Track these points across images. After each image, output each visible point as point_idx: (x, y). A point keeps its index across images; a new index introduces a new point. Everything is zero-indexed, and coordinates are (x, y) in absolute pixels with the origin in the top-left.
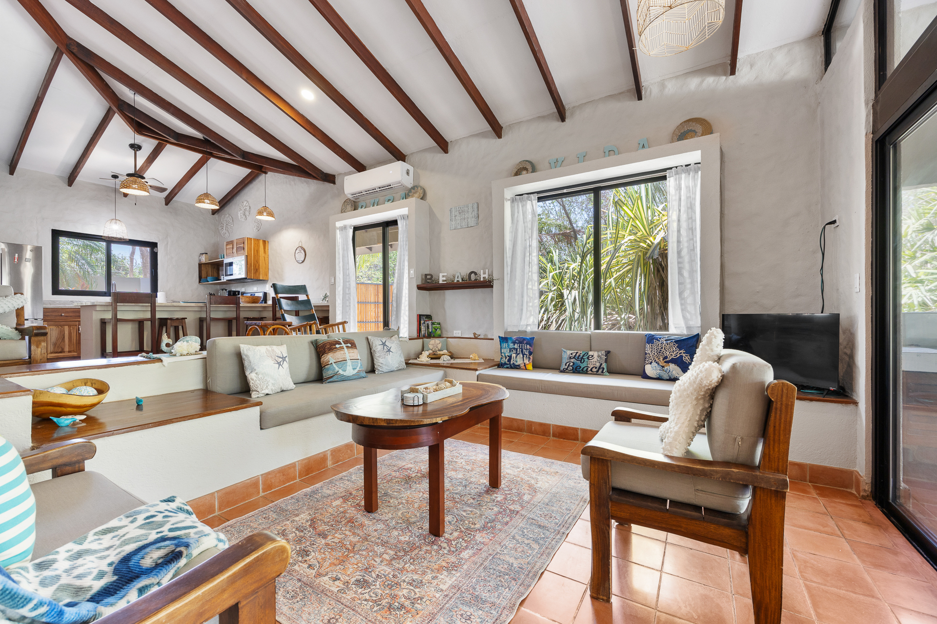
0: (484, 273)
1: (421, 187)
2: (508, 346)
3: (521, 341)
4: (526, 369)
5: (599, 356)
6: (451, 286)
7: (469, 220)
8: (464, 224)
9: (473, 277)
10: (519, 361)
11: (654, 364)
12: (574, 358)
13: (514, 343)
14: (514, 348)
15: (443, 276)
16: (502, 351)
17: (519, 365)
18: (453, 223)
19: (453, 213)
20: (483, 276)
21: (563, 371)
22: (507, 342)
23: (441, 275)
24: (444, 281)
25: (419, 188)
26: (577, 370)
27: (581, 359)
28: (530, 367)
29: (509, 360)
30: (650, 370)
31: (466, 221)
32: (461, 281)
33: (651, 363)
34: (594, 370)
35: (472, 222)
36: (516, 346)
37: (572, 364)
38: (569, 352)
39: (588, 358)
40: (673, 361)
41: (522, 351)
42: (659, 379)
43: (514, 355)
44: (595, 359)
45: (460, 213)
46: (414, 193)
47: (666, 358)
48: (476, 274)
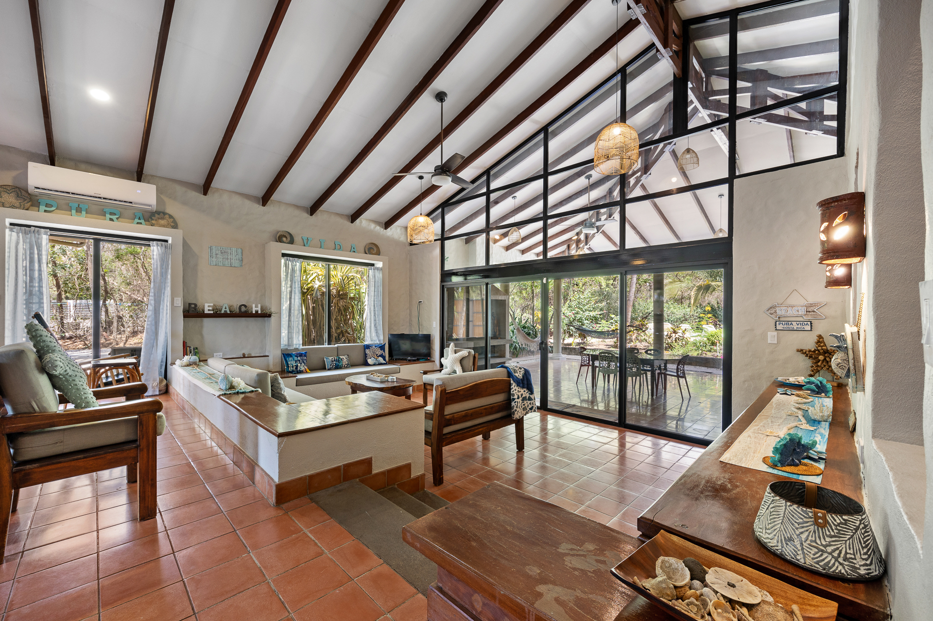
0: (256, 307)
1: (171, 216)
2: (293, 359)
3: (301, 355)
4: (307, 372)
5: (346, 358)
6: (217, 314)
7: (233, 261)
8: (227, 263)
9: (243, 309)
10: (303, 369)
11: (372, 358)
12: (335, 361)
13: (297, 357)
14: (298, 360)
15: (209, 306)
16: (289, 363)
17: (302, 371)
18: (214, 259)
19: (214, 251)
20: (255, 308)
21: (329, 369)
22: (291, 356)
23: (206, 305)
24: (209, 310)
25: (167, 216)
26: (337, 367)
27: (338, 361)
28: (308, 370)
29: (297, 368)
30: (370, 361)
31: (229, 260)
32: (229, 312)
33: (371, 358)
34: (346, 366)
35: (236, 263)
36: (299, 358)
37: (334, 364)
38: (331, 358)
39: (341, 360)
40: (380, 356)
41: (303, 361)
42: (374, 365)
43: (299, 365)
44: (345, 360)
45: (222, 253)
46: (159, 219)
47: (377, 355)
48: (245, 306)
